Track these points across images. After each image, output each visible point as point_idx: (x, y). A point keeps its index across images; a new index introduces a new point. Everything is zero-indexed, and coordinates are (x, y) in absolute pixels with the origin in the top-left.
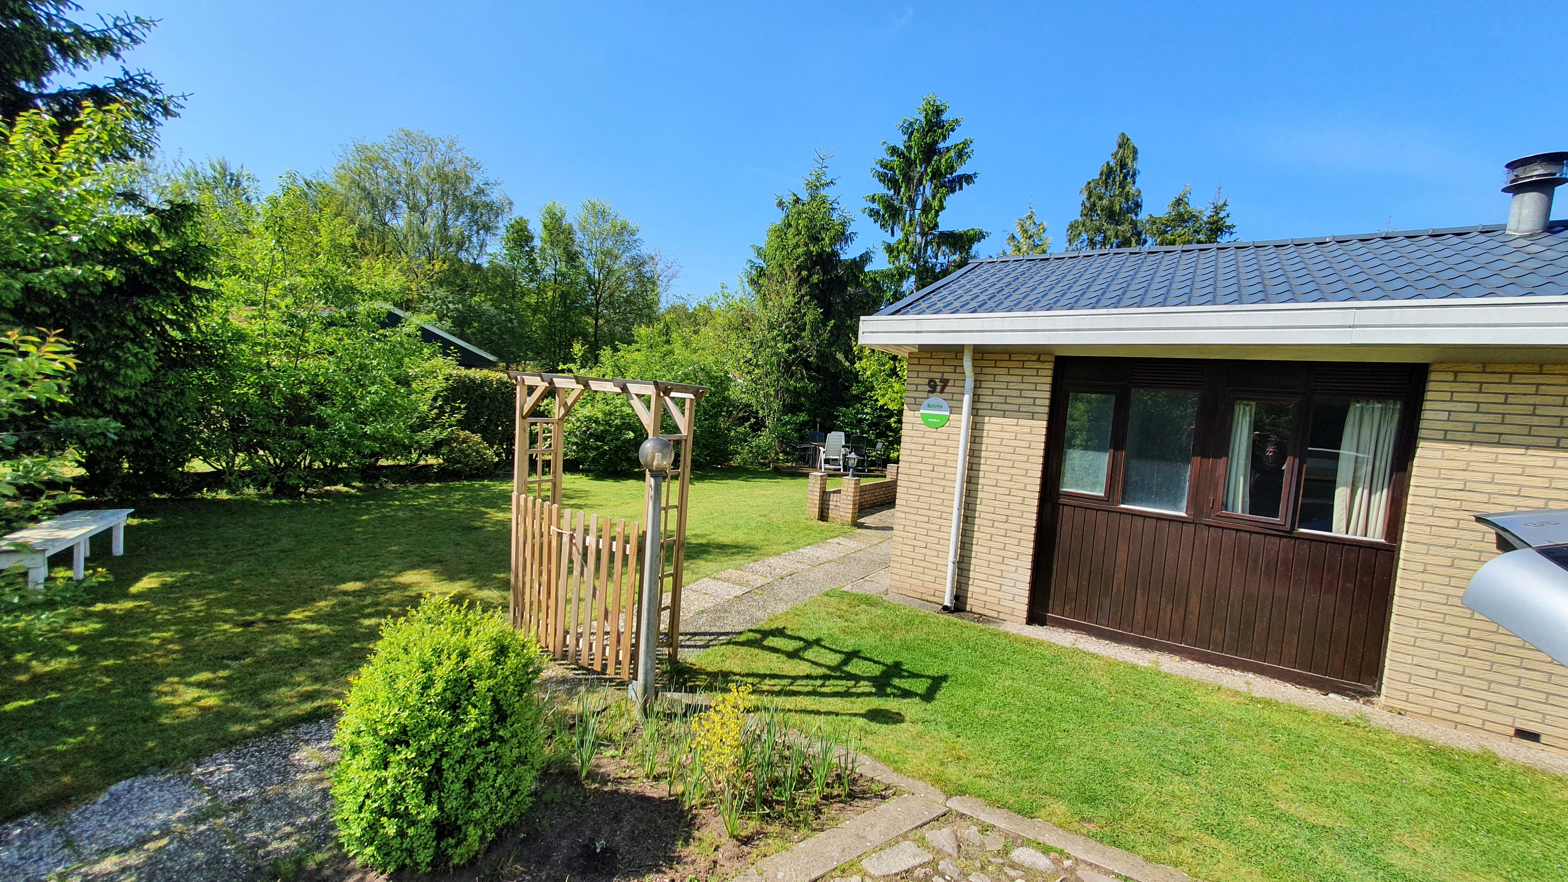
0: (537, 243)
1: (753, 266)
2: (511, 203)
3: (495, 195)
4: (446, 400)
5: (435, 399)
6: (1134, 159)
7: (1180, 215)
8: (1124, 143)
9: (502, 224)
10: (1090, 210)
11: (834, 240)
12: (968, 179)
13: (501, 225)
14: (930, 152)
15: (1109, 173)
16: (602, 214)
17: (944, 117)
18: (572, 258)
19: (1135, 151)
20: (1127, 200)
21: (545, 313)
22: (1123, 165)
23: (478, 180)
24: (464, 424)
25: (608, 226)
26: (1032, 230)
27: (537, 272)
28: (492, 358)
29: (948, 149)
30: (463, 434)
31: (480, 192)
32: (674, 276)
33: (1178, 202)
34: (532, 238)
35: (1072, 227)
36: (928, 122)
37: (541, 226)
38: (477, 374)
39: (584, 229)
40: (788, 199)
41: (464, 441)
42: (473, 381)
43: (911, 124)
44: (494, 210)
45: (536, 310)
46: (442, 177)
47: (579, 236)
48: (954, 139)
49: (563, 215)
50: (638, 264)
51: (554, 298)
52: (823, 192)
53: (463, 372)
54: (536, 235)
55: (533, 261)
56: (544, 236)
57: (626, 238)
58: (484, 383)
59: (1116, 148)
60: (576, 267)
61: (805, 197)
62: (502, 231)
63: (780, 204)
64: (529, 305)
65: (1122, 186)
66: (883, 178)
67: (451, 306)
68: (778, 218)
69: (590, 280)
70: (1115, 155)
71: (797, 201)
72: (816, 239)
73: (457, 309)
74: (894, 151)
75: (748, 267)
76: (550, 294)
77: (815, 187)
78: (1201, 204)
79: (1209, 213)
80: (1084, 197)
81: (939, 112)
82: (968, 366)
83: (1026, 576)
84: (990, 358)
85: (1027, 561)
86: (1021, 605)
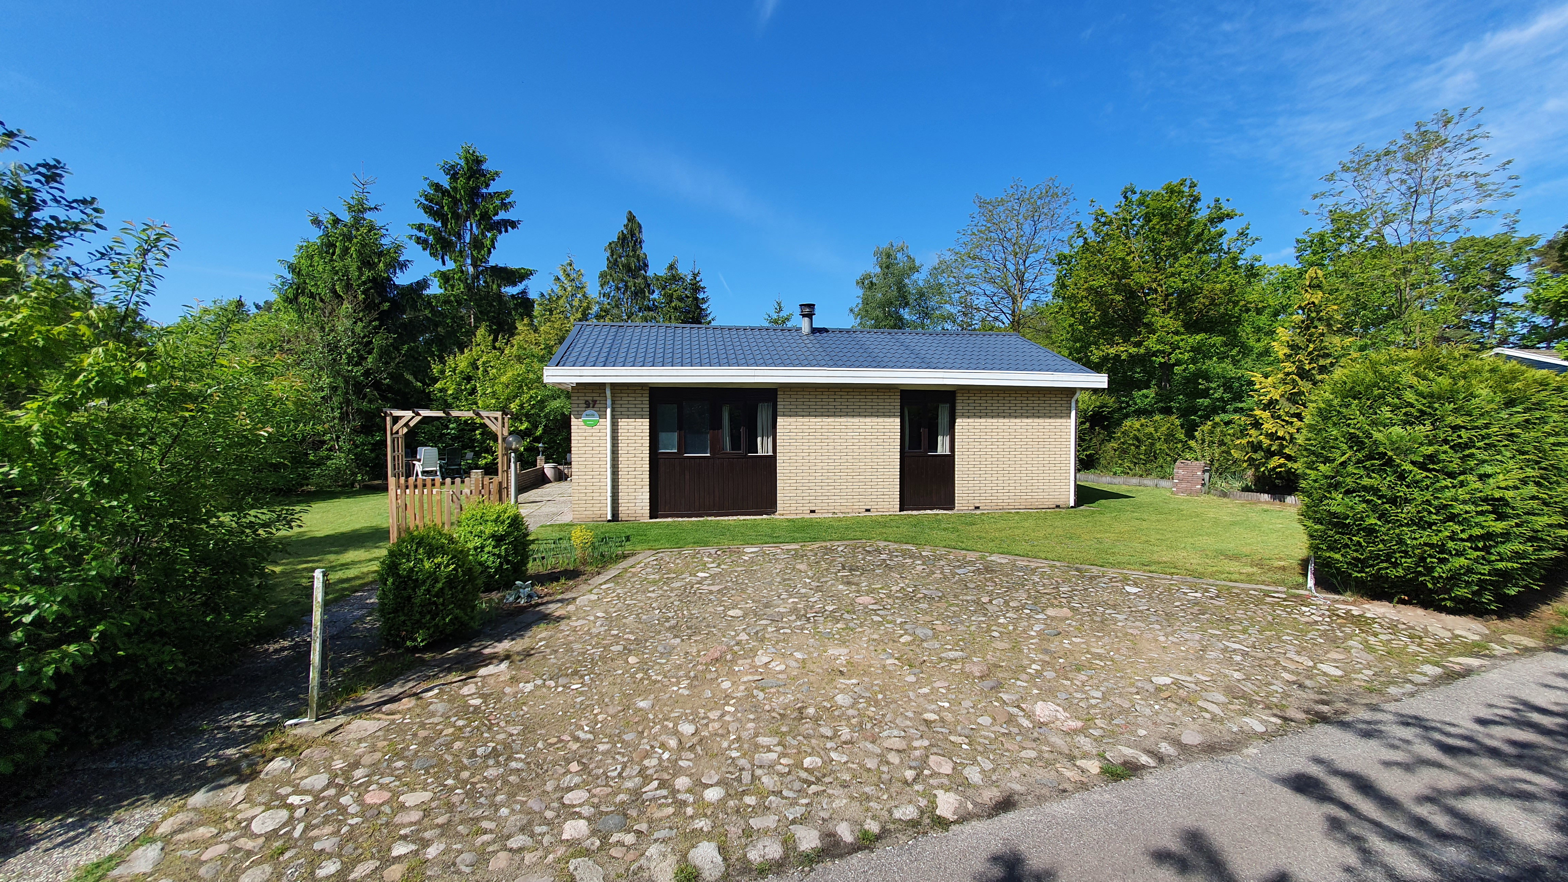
6: (640, 232)
7: (674, 276)
8: (631, 218)
10: (613, 264)
11: (388, 266)
12: (513, 224)
15: (623, 239)
17: (484, 167)
19: (640, 227)
20: (639, 261)
22: (633, 235)
26: (573, 275)
29: (490, 194)
33: (671, 267)
35: (603, 275)
36: (469, 168)
43: (453, 167)
48: (495, 188)
59: (626, 222)
61: (346, 218)
65: (634, 250)
68: (316, 234)
70: (626, 226)
71: (336, 221)
72: (371, 265)
74: (438, 187)
78: (684, 271)
79: (690, 277)
80: (608, 254)
81: (478, 161)
82: (608, 393)
83: (647, 496)
84: (618, 388)
85: (647, 489)
86: (647, 511)
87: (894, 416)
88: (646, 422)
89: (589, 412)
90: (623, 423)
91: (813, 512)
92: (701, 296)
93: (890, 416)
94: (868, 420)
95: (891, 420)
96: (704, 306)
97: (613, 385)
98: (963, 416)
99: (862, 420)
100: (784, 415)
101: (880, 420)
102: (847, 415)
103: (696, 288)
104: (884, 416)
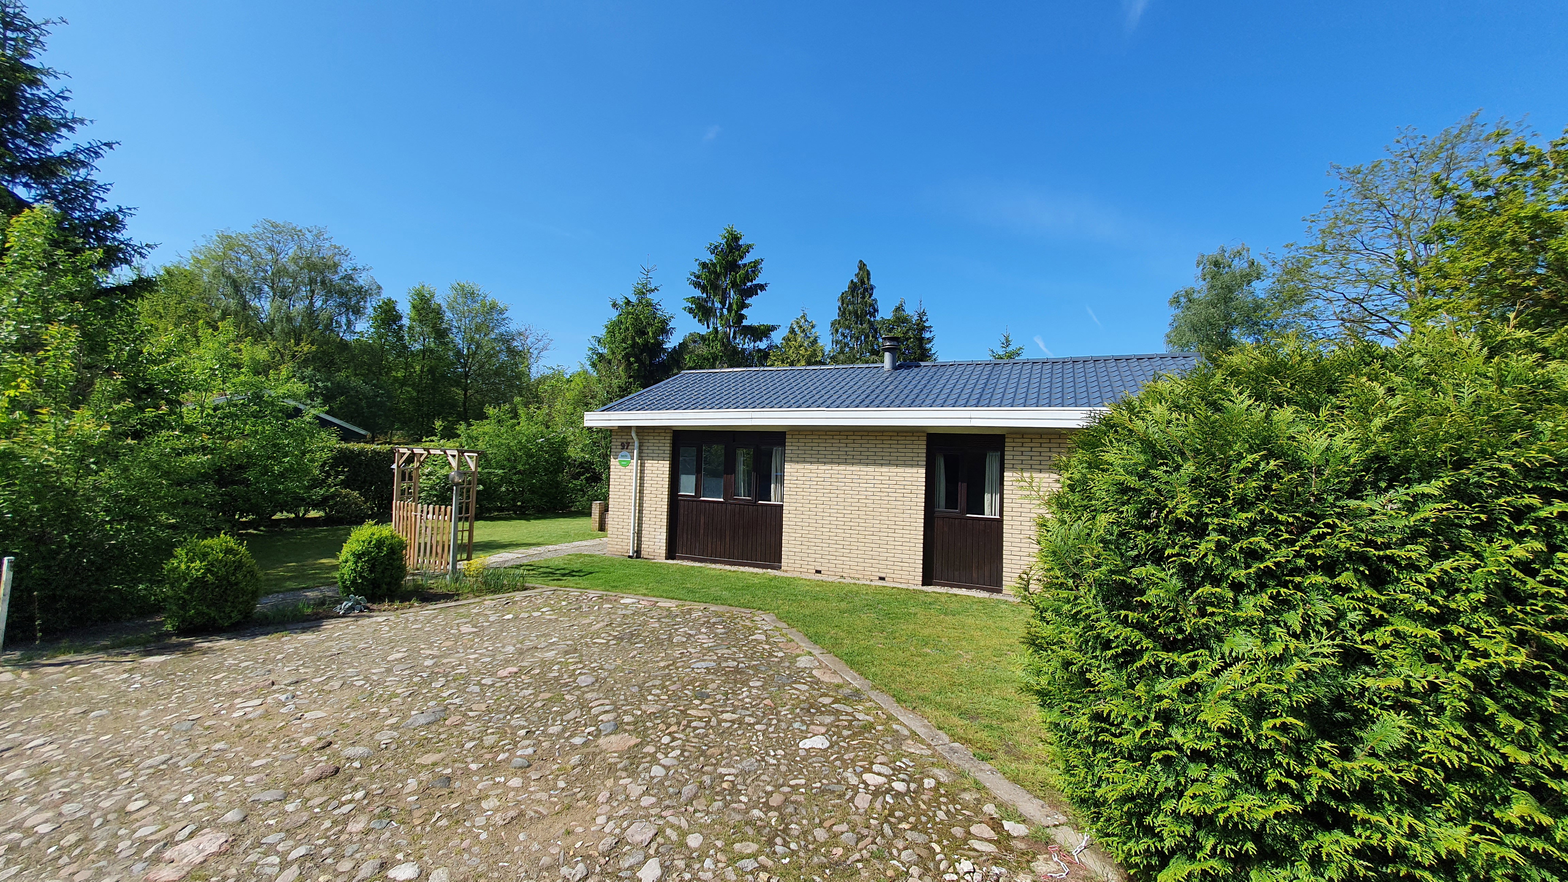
0: (405, 322)
1: (594, 351)
2: (379, 288)
3: (362, 280)
4: (332, 467)
5: (323, 466)
6: (869, 279)
7: (899, 318)
8: (862, 266)
9: (370, 307)
10: (843, 313)
11: (656, 335)
12: (762, 287)
13: (368, 305)
14: (732, 266)
15: (853, 287)
16: (470, 295)
17: (741, 243)
18: (441, 334)
19: (868, 274)
20: (868, 307)
21: (413, 386)
22: (863, 282)
23: (346, 266)
24: (345, 484)
25: (477, 306)
26: (806, 326)
27: (405, 347)
28: (363, 432)
29: (745, 265)
30: (344, 491)
31: (348, 278)
32: (545, 348)
33: (898, 309)
34: (401, 317)
36: (729, 246)
37: (409, 306)
38: (355, 446)
39: (452, 308)
40: (621, 302)
41: (345, 497)
42: (352, 452)
43: (716, 247)
44: (362, 293)
45: (403, 383)
46: (312, 266)
47: (448, 315)
48: (748, 259)
49: (433, 296)
50: (506, 340)
51: (422, 371)
52: (649, 296)
53: (344, 445)
54: (404, 314)
55: (401, 338)
56: (413, 315)
57: (495, 316)
58: (362, 452)
59: (857, 271)
60: (446, 344)
61: (634, 299)
62: (370, 311)
63: (614, 305)
64: (396, 379)
65: (864, 297)
66: (697, 285)
67: (320, 384)
68: (614, 315)
69: (459, 354)
70: (857, 275)
71: (628, 303)
72: (642, 333)
73: (326, 387)
74: (704, 265)
75: (590, 353)
76: (418, 368)
77: (641, 293)
78: (911, 311)
79: (916, 317)
80: (840, 304)
81: (736, 239)
82: (634, 435)
83: (664, 536)
84: (643, 431)
85: (664, 529)
86: (663, 551)
87: (918, 465)
88: (667, 464)
89: (624, 452)
90: (648, 464)
91: (818, 572)
92: (927, 335)
93: (912, 466)
94: (884, 469)
95: (914, 470)
96: (928, 346)
97: (637, 427)
98: (1013, 468)
99: (879, 469)
100: (791, 461)
101: (900, 470)
102: (860, 463)
103: (921, 328)
104: (905, 465)
